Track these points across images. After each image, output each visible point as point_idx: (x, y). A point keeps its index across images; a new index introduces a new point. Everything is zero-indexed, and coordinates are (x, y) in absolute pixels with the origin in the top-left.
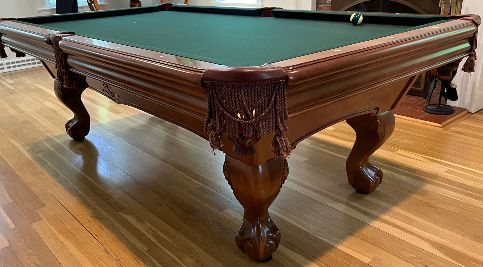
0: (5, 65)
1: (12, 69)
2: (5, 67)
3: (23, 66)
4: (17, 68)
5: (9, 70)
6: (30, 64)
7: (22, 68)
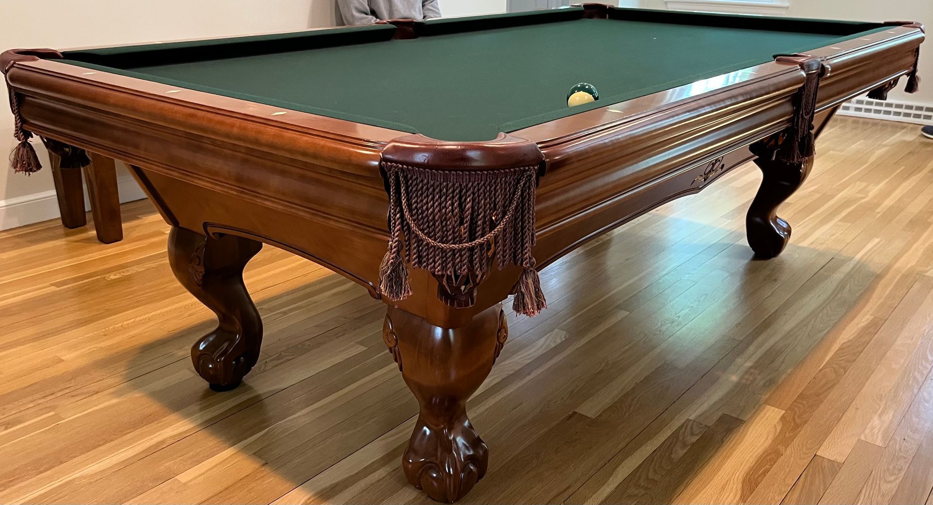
0: (854, 102)
1: (862, 114)
2: (852, 107)
3: (884, 114)
4: (872, 115)
5: (858, 114)
6: (899, 114)
7: (882, 116)
